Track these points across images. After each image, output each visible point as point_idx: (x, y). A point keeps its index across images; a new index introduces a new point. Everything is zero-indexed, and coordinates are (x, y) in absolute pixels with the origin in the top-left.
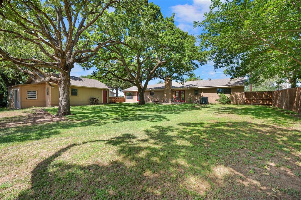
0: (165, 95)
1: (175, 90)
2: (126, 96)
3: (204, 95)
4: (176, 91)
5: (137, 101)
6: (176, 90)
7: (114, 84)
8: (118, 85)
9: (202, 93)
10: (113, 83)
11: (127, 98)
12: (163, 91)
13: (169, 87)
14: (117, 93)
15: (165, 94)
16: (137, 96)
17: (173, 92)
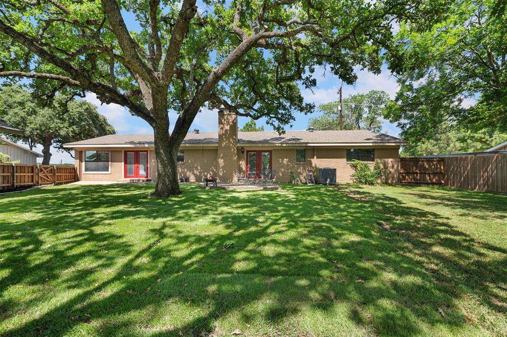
0: (221, 162)
1: (246, 149)
2: (83, 164)
3: (319, 163)
4: (248, 151)
5: (126, 176)
6: (248, 149)
7: (32, 126)
8: (50, 128)
9: (315, 157)
10: (30, 123)
11: (86, 170)
12: (215, 151)
13: (233, 139)
14: (47, 155)
15: (222, 158)
16: (126, 163)
17: (242, 154)
